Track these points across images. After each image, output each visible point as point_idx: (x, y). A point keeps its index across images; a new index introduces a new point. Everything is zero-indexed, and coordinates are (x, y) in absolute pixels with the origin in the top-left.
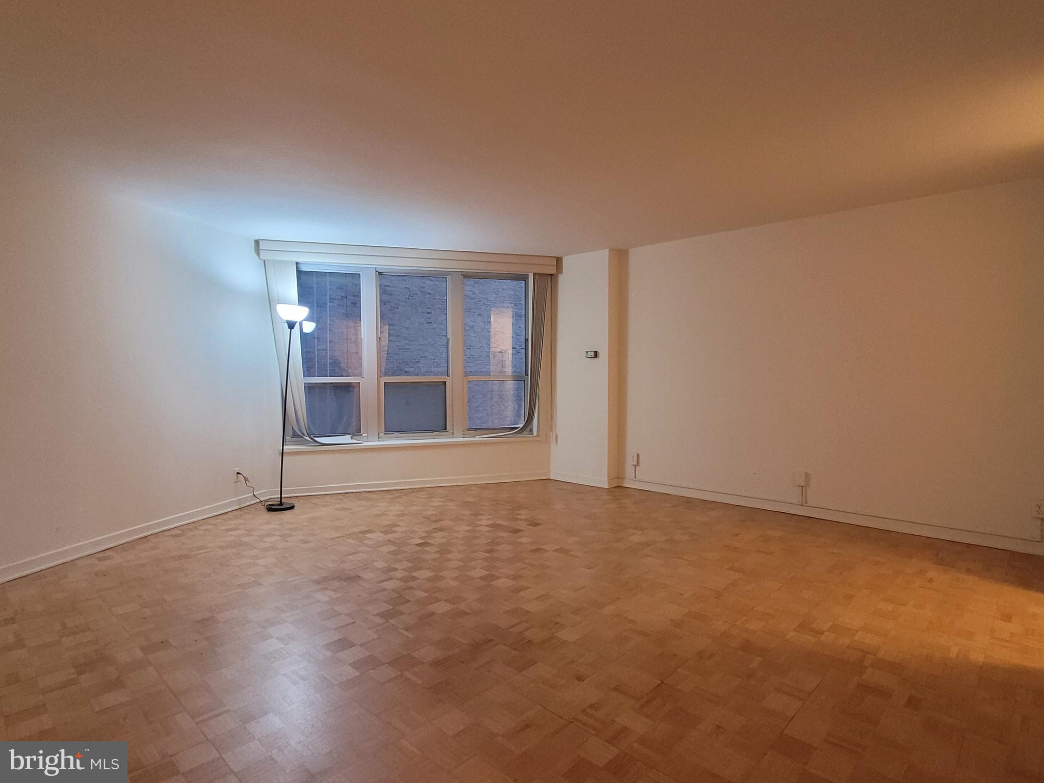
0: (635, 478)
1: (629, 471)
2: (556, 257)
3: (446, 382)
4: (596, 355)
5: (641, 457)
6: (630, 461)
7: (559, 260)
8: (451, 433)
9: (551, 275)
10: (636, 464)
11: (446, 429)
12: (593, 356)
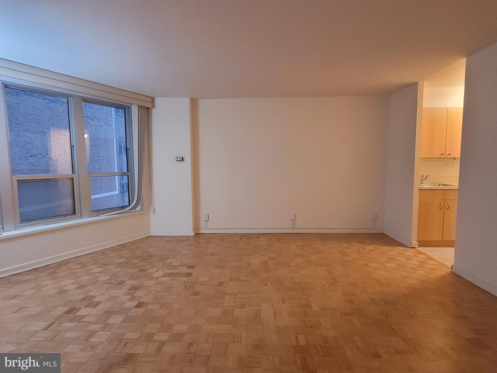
0: (207, 227)
1: (202, 224)
2: (151, 97)
3: (73, 178)
4: (183, 159)
5: (209, 216)
6: (203, 218)
7: (153, 99)
8: (80, 216)
9: (148, 108)
10: (207, 220)
11: (75, 213)
12: (181, 160)
